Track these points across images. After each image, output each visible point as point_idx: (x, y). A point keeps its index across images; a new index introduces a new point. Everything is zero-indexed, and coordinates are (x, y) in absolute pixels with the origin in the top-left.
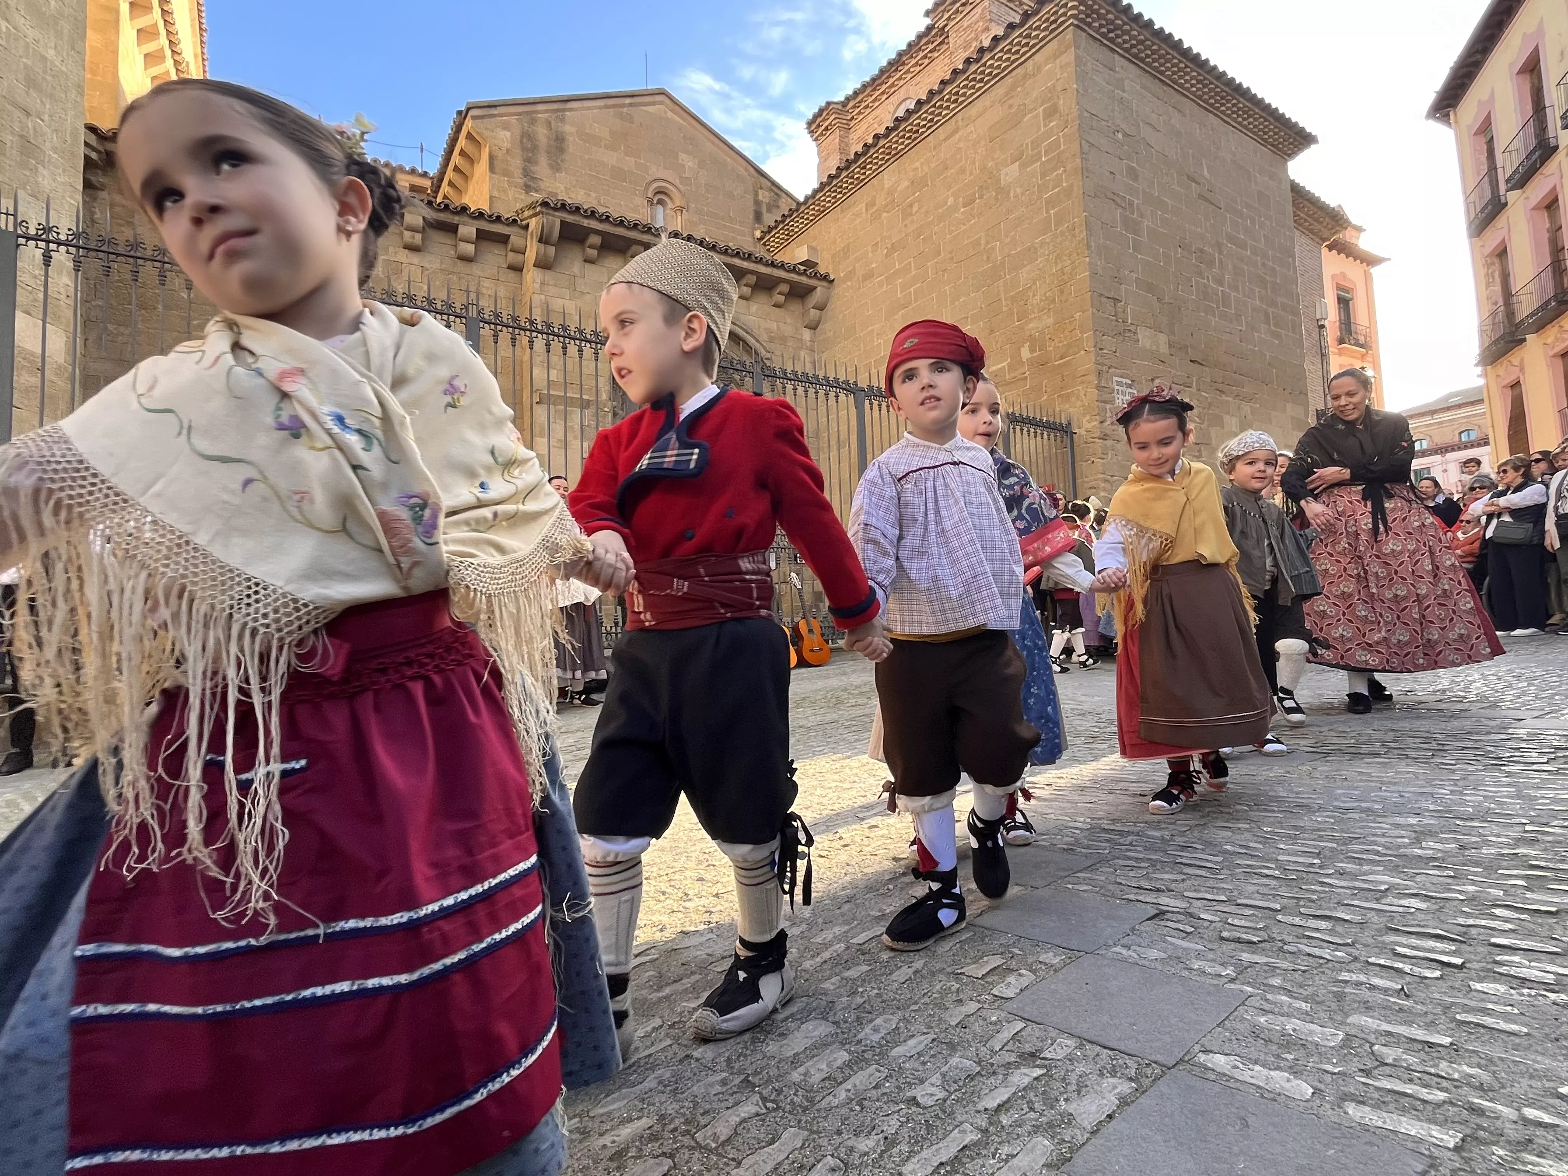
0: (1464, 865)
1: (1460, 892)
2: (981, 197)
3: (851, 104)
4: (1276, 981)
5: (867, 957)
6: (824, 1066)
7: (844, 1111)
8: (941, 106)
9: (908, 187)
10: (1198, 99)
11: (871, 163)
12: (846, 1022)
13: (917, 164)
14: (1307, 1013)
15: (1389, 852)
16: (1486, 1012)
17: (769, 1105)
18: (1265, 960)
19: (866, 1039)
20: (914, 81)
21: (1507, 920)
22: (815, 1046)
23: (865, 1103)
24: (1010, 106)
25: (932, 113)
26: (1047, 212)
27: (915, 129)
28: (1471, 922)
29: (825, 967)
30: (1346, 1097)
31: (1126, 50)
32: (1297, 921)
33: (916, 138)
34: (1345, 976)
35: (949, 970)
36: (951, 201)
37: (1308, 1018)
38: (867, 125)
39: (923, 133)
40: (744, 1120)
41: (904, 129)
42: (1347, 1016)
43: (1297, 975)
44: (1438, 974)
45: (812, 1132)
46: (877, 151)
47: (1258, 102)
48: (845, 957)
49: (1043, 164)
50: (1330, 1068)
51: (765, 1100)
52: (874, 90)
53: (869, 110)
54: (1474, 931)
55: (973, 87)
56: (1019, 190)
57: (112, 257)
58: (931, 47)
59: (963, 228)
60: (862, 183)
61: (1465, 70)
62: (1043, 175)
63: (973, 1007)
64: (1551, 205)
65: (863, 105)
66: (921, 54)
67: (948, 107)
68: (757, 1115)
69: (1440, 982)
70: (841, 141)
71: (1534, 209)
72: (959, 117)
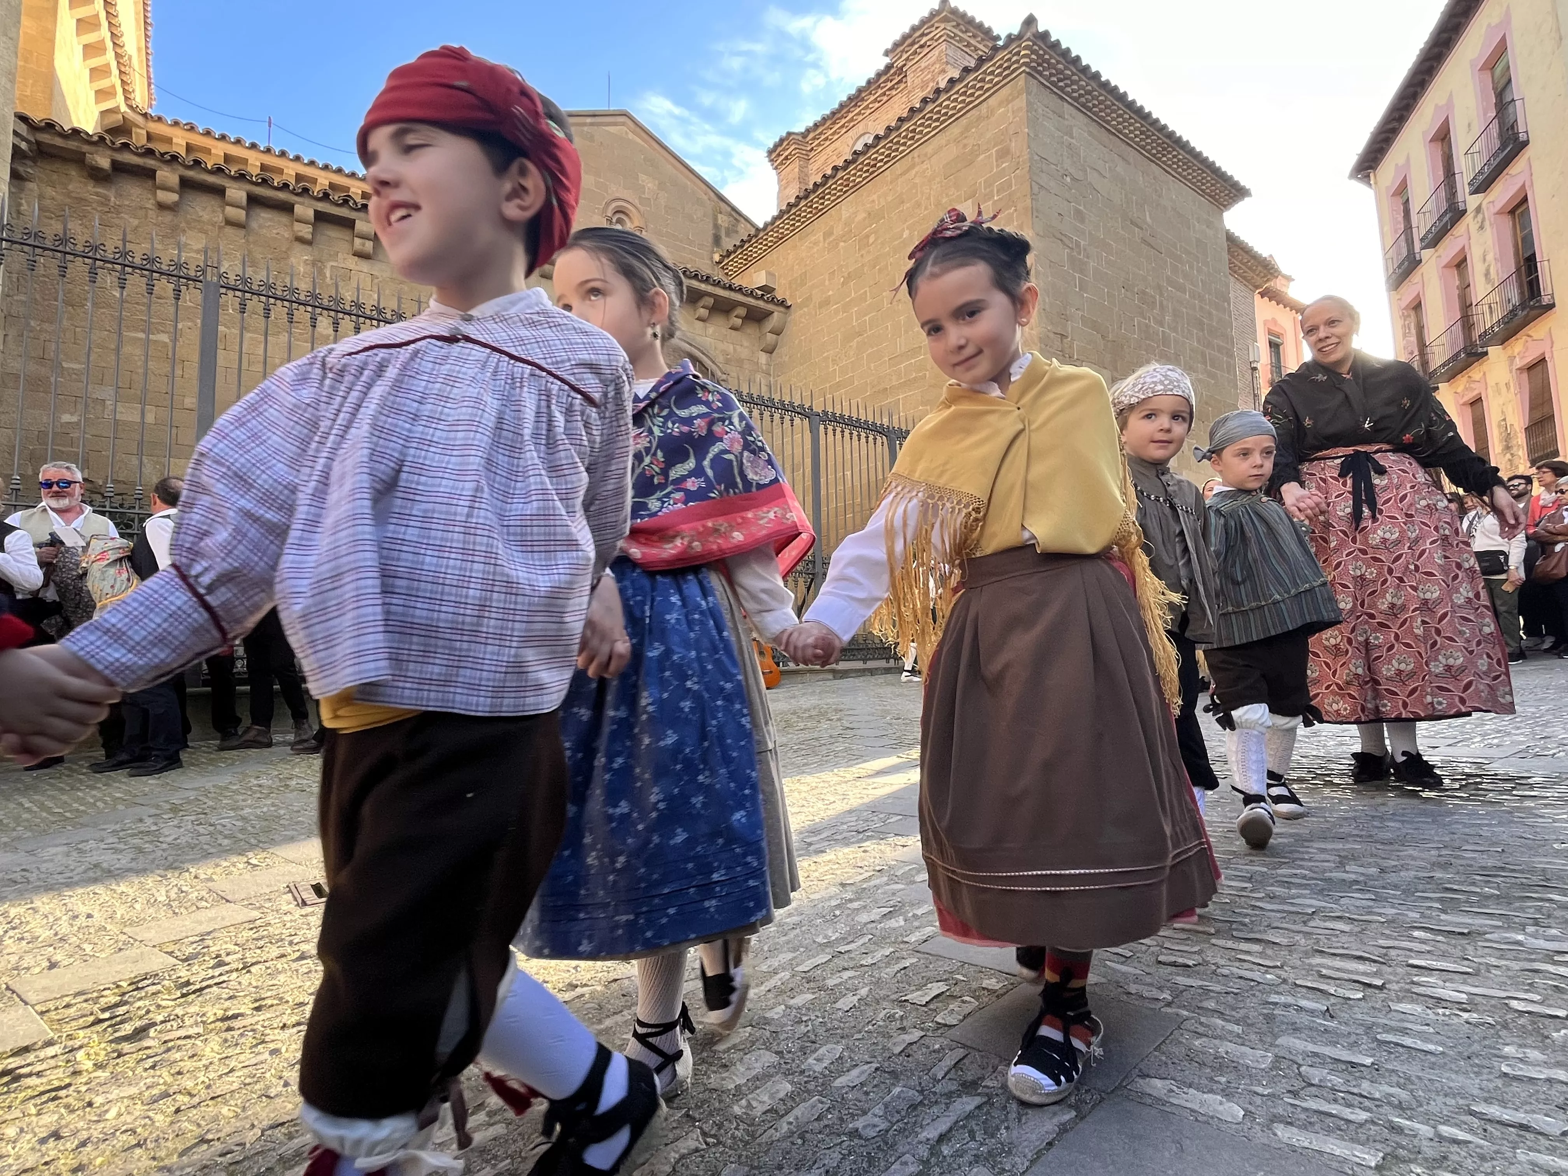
0: (1384, 888)
1: (1380, 914)
3: (811, 135)
4: (1211, 1004)
5: (812, 985)
6: (766, 1098)
7: (786, 1145)
8: (898, 143)
9: (865, 219)
11: (829, 193)
12: (790, 1052)
13: (875, 197)
14: (1238, 1036)
15: (1315, 876)
16: (1404, 1032)
17: (711, 1140)
18: (1200, 983)
19: (809, 1070)
20: (873, 117)
21: (1423, 941)
22: (756, 1078)
23: (807, 1136)
24: (965, 146)
25: (889, 149)
27: (872, 163)
28: (1390, 943)
29: (770, 995)
30: (1275, 1118)
31: (1075, 99)
32: (1230, 944)
33: (873, 171)
34: (1274, 998)
35: (894, 997)
36: (906, 234)
37: (1240, 1041)
38: (825, 157)
39: (881, 167)
40: (683, 1157)
41: (862, 163)
42: (1276, 1037)
43: (1230, 998)
44: (1360, 995)
45: (752, 1167)
46: (835, 183)
48: (790, 986)
49: (994, 202)
50: (1260, 1090)
51: (704, 1134)
52: (834, 123)
53: (828, 143)
54: (1393, 953)
55: (929, 126)
57: (38, 251)
58: (889, 85)
60: (820, 213)
61: (1383, 136)
63: (916, 1034)
64: (1461, 264)
65: (823, 137)
66: (880, 92)
67: (904, 144)
68: (697, 1150)
69: (1362, 1003)
70: (801, 171)
71: (1445, 267)
72: (916, 153)
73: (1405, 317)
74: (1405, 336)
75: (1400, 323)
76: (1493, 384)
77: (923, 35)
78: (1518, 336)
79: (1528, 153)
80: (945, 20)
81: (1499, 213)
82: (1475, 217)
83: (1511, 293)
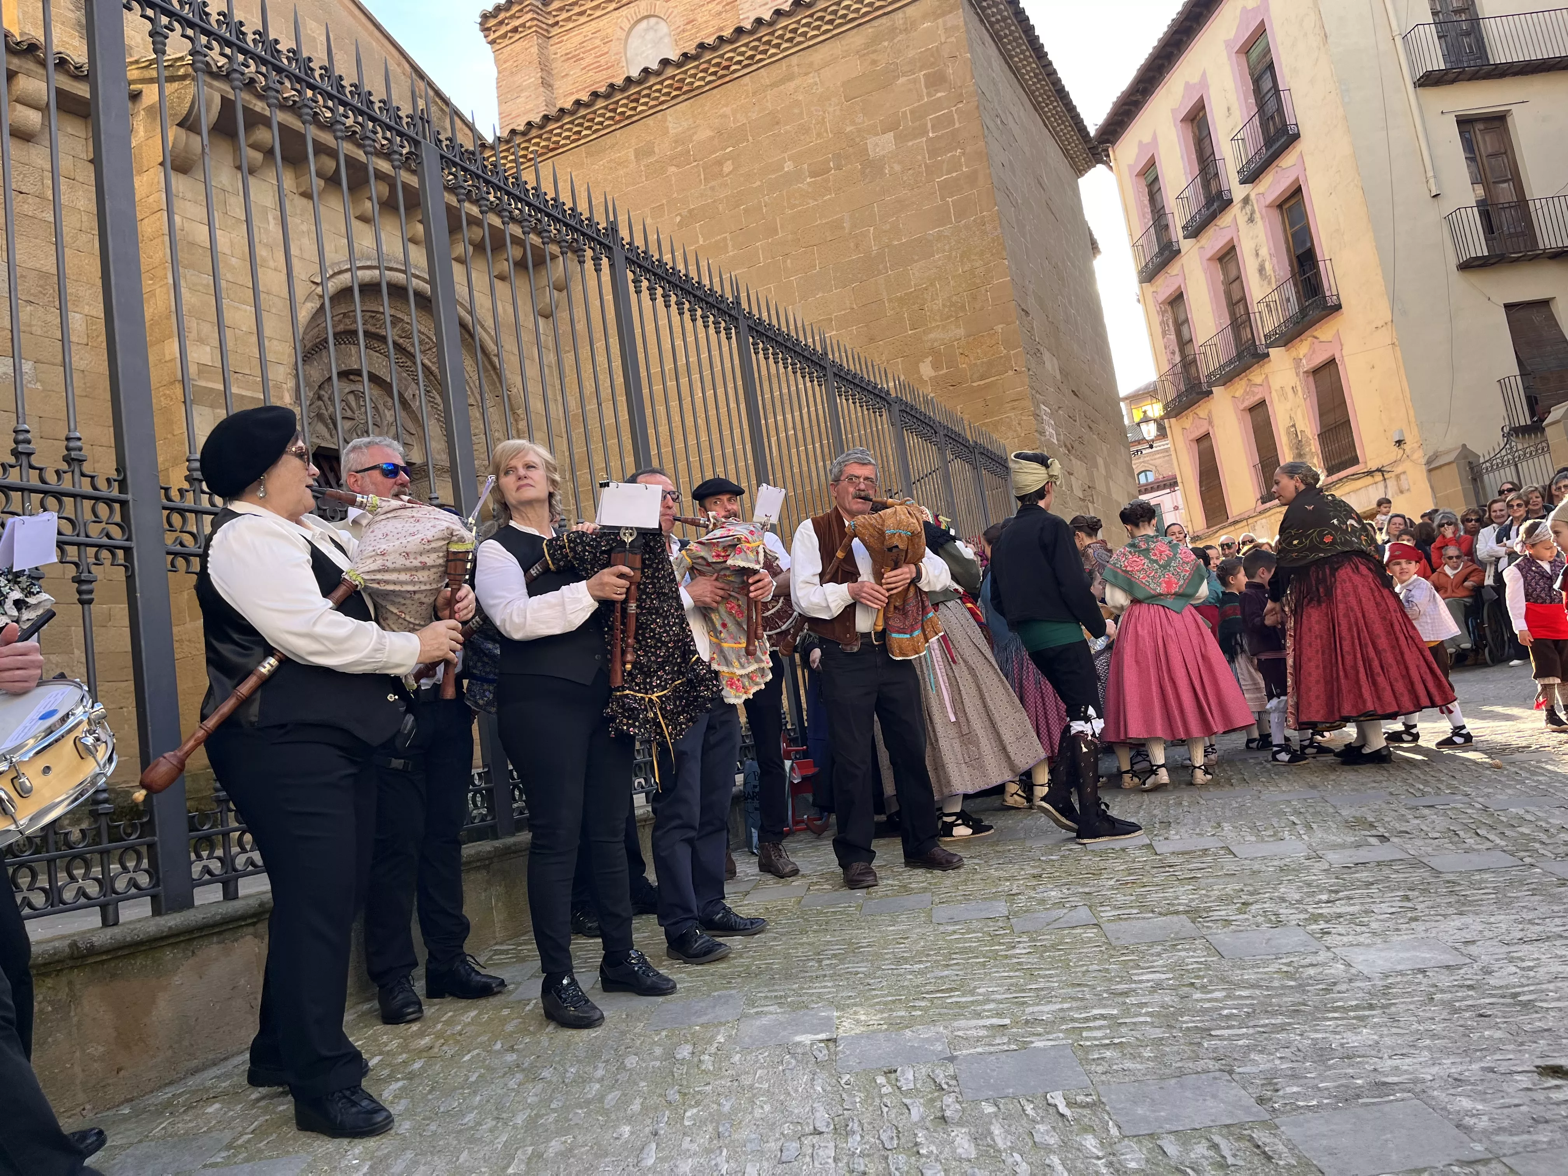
2: (838, 168)
3: (557, 4)
8: (768, 43)
9: (712, 138)
11: (648, 96)
13: (727, 110)
24: (874, 62)
25: (755, 48)
26: (943, 199)
27: (725, 63)
33: (723, 75)
36: (788, 166)
38: (580, 39)
39: (735, 71)
41: (709, 61)
46: (661, 82)
47: (1072, 110)
49: (930, 140)
53: (583, 19)
55: (818, 28)
56: (897, 168)
59: (812, 203)
60: (627, 121)
61: (1126, 108)
62: (933, 153)
64: (1227, 256)
65: (577, 10)
67: (778, 46)
70: (541, 54)
71: (1210, 259)
72: (794, 59)
73: (1163, 313)
74: (1164, 333)
75: (1156, 320)
76: (1278, 388)
78: (1303, 337)
79: (1303, 146)
81: (1269, 206)
82: (1243, 208)
83: (1290, 291)
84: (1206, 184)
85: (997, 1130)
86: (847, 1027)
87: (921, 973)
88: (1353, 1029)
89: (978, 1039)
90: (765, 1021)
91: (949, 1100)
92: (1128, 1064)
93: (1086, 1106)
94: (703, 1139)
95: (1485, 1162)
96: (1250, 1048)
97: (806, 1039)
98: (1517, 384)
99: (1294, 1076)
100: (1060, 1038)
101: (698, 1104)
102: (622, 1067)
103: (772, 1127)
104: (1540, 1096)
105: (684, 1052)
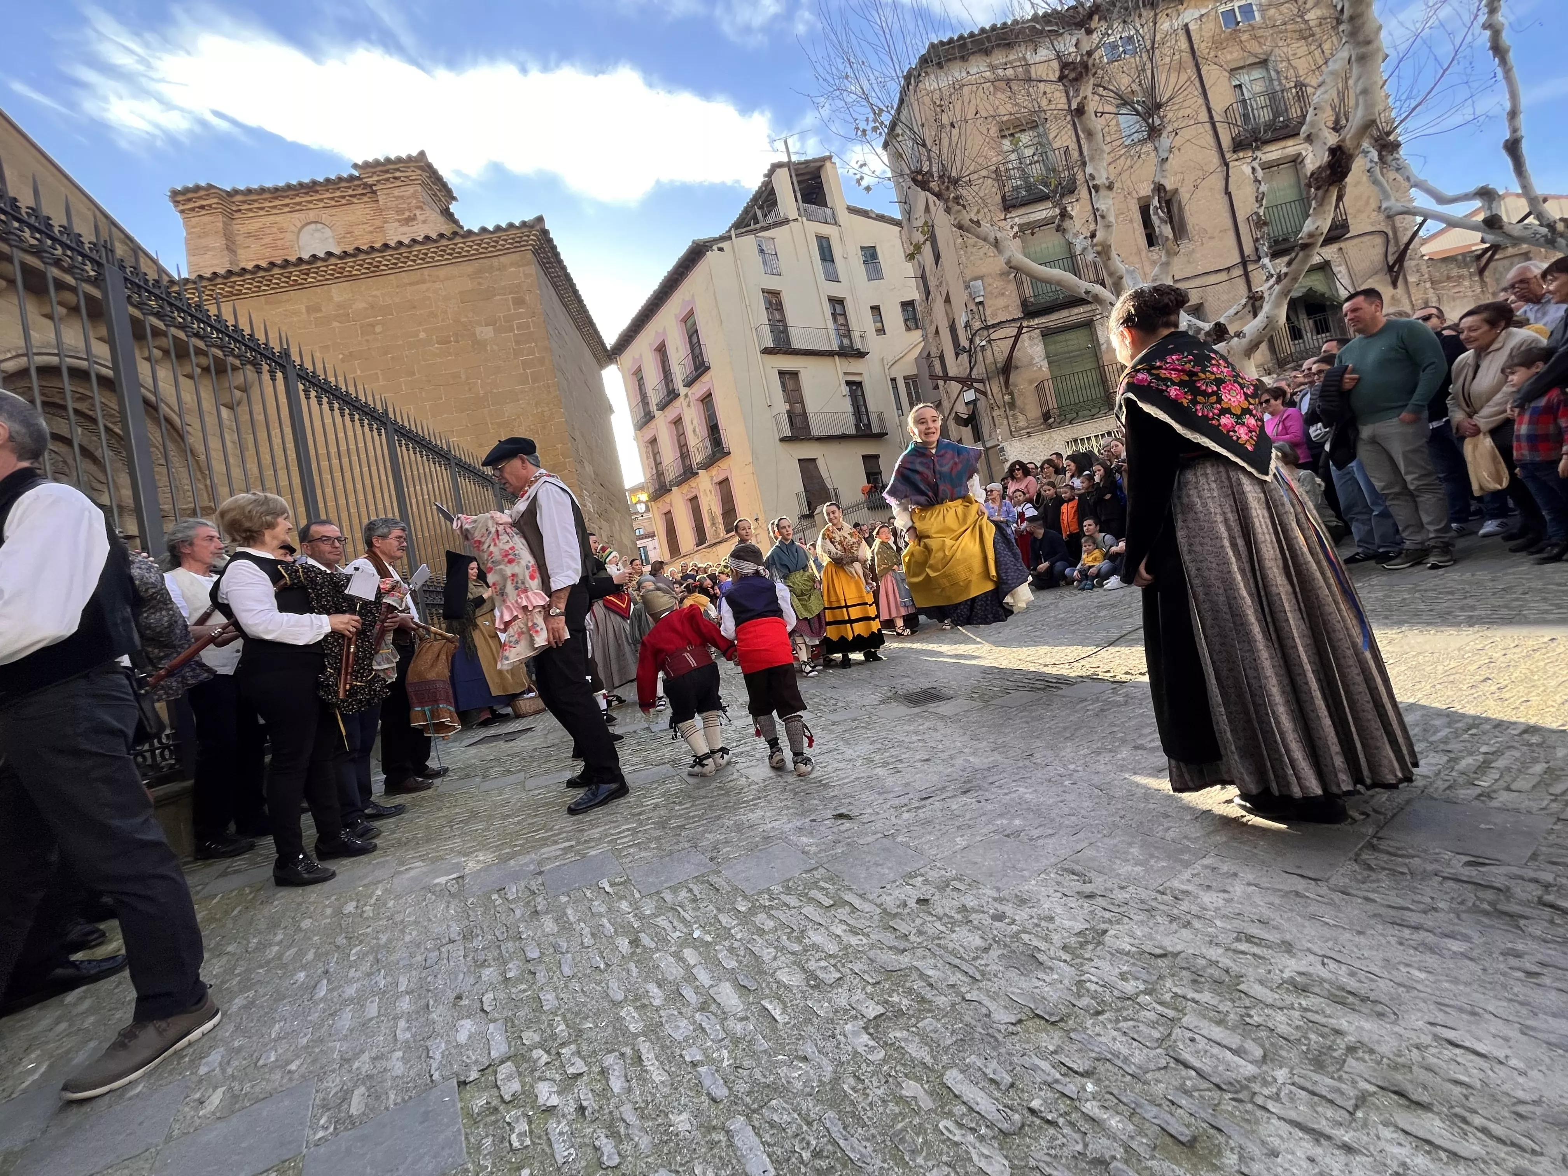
2: (457, 342)
3: (239, 198)
8: (407, 257)
9: (366, 309)
10: (574, 320)
11: (316, 273)
13: (378, 293)
20: (327, 211)
24: (479, 284)
25: (398, 259)
26: (524, 370)
27: (376, 264)
33: (375, 271)
36: (422, 335)
38: (260, 225)
39: (384, 270)
41: (364, 260)
46: (327, 266)
47: (596, 332)
49: (515, 335)
52: (276, 198)
53: (262, 213)
55: (442, 256)
56: (495, 348)
58: (351, 192)
59: (439, 360)
60: (299, 286)
62: (518, 342)
64: (678, 422)
66: (338, 194)
67: (414, 261)
70: (225, 229)
71: (669, 423)
72: (426, 272)
73: (647, 447)
74: (647, 458)
75: (644, 450)
76: (703, 490)
77: (398, 170)
78: (714, 466)
79: (712, 373)
80: (421, 168)
81: (697, 400)
82: (685, 399)
83: (708, 443)
84: (667, 385)
85: (569, 911)
86: (471, 866)
87: (519, 822)
88: (752, 811)
89: (556, 857)
90: (412, 873)
91: (539, 899)
92: (643, 854)
93: (622, 883)
94: (366, 967)
95: (816, 869)
96: (705, 832)
97: (442, 880)
98: (803, 495)
99: (727, 842)
100: (605, 847)
101: (361, 942)
102: (299, 929)
103: (418, 946)
104: (835, 830)
105: (350, 907)
